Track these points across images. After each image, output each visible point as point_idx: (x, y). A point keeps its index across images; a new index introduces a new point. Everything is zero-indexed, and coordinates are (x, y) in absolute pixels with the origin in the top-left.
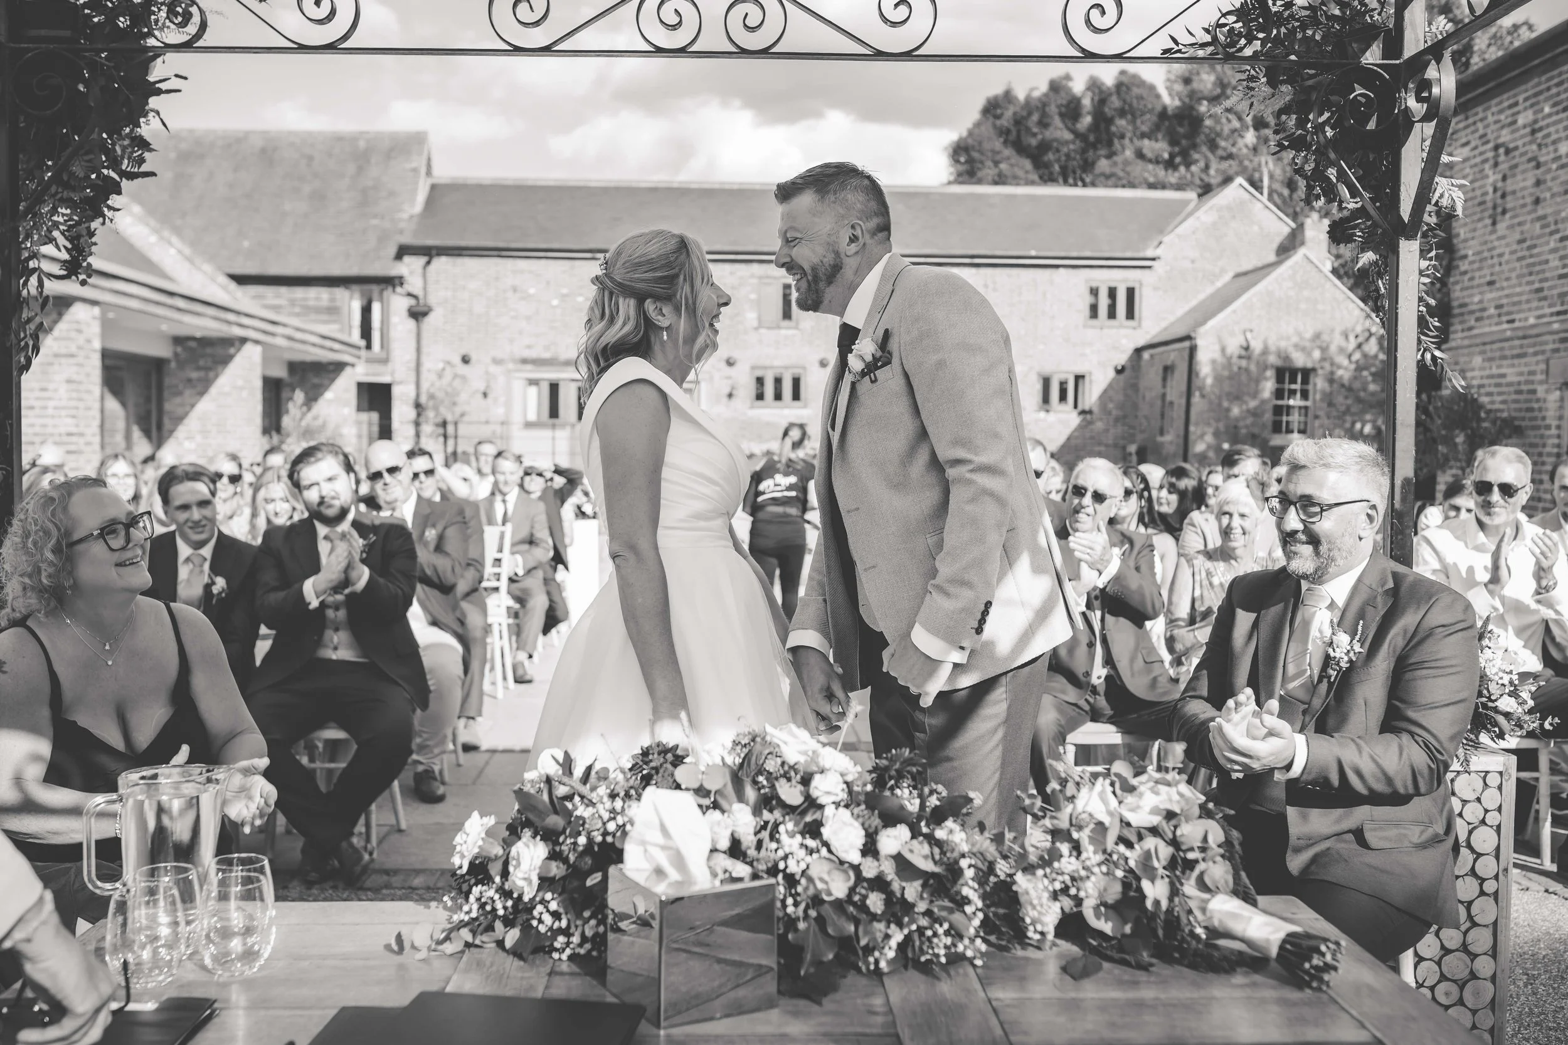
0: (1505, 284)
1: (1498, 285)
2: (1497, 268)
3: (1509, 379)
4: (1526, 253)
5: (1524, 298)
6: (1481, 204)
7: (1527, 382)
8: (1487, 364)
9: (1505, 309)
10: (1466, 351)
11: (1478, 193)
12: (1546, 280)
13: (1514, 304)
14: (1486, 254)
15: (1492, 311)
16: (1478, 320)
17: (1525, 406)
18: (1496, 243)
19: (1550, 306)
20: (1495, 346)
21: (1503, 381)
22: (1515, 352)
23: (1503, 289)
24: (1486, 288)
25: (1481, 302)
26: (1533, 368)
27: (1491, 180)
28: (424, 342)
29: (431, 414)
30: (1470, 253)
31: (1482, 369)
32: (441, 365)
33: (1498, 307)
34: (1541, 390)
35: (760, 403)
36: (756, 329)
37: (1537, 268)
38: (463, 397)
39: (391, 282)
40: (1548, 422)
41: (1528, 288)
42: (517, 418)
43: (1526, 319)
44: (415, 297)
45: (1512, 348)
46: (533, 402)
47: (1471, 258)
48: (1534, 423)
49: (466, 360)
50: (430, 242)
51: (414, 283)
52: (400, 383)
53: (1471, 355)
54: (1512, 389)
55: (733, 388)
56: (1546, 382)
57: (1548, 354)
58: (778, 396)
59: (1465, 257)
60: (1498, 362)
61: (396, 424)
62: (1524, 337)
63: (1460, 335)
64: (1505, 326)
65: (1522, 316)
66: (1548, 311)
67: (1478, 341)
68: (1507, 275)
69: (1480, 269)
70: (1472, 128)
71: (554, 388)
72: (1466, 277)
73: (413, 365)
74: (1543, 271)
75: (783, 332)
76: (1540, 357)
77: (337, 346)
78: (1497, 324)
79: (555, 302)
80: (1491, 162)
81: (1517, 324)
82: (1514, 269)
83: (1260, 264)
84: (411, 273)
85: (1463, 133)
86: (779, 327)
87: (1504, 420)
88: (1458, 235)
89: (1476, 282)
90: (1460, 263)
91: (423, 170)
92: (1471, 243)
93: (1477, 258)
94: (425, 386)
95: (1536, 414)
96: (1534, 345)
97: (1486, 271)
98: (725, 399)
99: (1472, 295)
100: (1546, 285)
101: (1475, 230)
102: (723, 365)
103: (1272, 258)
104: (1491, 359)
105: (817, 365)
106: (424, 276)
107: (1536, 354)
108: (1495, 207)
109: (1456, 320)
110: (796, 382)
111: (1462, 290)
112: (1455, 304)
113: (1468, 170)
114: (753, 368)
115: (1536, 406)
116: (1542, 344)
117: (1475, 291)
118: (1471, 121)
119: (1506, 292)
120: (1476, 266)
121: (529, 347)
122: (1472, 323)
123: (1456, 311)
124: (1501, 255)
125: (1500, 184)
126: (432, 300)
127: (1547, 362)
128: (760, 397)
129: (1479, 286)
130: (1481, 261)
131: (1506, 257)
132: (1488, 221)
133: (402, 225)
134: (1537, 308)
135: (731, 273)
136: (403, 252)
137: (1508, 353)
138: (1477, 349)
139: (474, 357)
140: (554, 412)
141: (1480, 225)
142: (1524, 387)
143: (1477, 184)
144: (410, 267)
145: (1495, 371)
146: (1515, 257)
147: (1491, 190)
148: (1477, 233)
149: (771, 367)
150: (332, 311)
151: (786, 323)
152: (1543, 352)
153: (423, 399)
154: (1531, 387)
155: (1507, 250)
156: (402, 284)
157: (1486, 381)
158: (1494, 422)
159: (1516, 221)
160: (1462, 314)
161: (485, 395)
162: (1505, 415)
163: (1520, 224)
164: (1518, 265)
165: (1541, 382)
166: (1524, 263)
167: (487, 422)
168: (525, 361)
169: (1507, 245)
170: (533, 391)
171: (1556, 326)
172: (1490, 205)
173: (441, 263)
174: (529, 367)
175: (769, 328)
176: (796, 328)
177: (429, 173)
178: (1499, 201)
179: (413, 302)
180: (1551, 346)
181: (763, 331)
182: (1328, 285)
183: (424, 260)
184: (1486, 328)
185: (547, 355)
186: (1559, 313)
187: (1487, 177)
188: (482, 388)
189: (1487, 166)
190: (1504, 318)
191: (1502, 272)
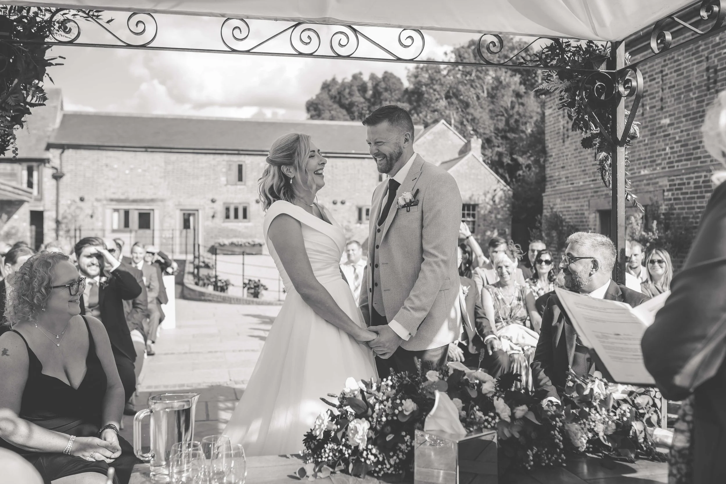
0: (569, 168)
1: (566, 168)
2: (566, 161)
3: (573, 208)
4: (578, 155)
5: (578, 174)
6: (557, 133)
7: (580, 210)
8: (562, 202)
9: (570, 178)
10: (553, 196)
11: (556, 128)
12: (587, 166)
13: (574, 176)
14: (561, 155)
15: (564, 179)
16: (558, 183)
17: (579, 220)
18: (565, 150)
19: (589, 177)
20: (566, 194)
21: (570, 209)
22: (575, 197)
23: (568, 170)
24: (561, 169)
25: (559, 175)
26: (583, 204)
27: (562, 123)
28: (61, 190)
29: (63, 226)
30: (554, 154)
31: (560, 204)
32: (69, 202)
33: (567, 177)
34: (586, 213)
35: (227, 220)
36: (226, 185)
37: (583, 161)
38: (81, 217)
39: (43, 161)
40: (590, 227)
41: (579, 170)
42: (108, 228)
43: (579, 183)
44: (56, 169)
45: (573, 195)
46: (116, 220)
47: (554, 157)
48: (584, 227)
49: (82, 199)
50: (64, 142)
51: (55, 162)
52: (48, 210)
53: (555, 198)
54: (574, 213)
55: (215, 213)
56: (589, 209)
57: (589, 198)
58: (236, 217)
59: (551, 156)
60: (567, 201)
61: (46, 231)
62: (579, 191)
63: (550, 189)
64: (570, 186)
65: (577, 181)
66: (588, 179)
67: (559, 192)
68: (570, 164)
69: (558, 161)
70: (553, 101)
71: (127, 213)
72: (552, 165)
73: (55, 202)
74: (585, 163)
75: (239, 187)
76: (586, 199)
77: (20, 192)
78: (567, 185)
79: (127, 172)
80: (562, 115)
81: (575, 185)
82: (573, 162)
83: (452, 158)
84: (54, 157)
85: (549, 103)
86: (236, 184)
87: (572, 226)
88: (548, 147)
89: (557, 167)
90: (549, 159)
91: (59, 107)
92: (554, 150)
93: (557, 156)
94: (61, 211)
95: (585, 223)
96: (583, 194)
97: (561, 162)
98: (210, 218)
99: (555, 173)
100: (587, 168)
101: (555, 144)
102: (210, 202)
103: (457, 156)
104: (564, 200)
105: (254, 202)
106: (61, 158)
107: (584, 198)
108: (564, 135)
109: (548, 183)
110: (245, 210)
111: (551, 170)
112: (547, 176)
113: (551, 119)
114: (224, 203)
115: (584, 220)
116: (586, 193)
117: (556, 171)
118: (552, 98)
119: (570, 171)
120: (556, 160)
121: (114, 193)
122: (555, 184)
123: (548, 179)
124: (567, 155)
125: (566, 125)
126: (65, 170)
127: (589, 201)
128: (228, 217)
129: (558, 168)
130: (559, 158)
131: (570, 156)
132: (561, 141)
133: (48, 134)
134: (583, 178)
135: (214, 159)
136: (49, 147)
137: (572, 197)
138: (558, 196)
139: (86, 198)
140: (127, 224)
141: (557, 142)
142: (579, 212)
143: (556, 125)
144: (53, 155)
145: (566, 205)
146: (573, 156)
147: (562, 128)
148: (556, 146)
149: (232, 203)
150: (13, 175)
151: (240, 183)
152: (587, 197)
153: (60, 218)
154: (582, 212)
155: (570, 154)
156: (49, 162)
157: (562, 210)
158: (568, 227)
159: (573, 141)
160: (551, 181)
161: (92, 216)
162: (572, 224)
163: (575, 142)
164: (574, 160)
165: (586, 210)
166: (578, 159)
167: (93, 230)
168: (112, 200)
169: (570, 151)
170: (116, 215)
171: (592, 186)
172: (561, 134)
173: (69, 153)
174: (114, 203)
175: (232, 185)
176: (245, 185)
177: (62, 108)
178: (566, 132)
179: (55, 171)
180: (590, 195)
181: (229, 186)
182: (483, 168)
183: (59, 151)
184: (562, 187)
185: (123, 197)
186: (593, 180)
187: (560, 122)
188: (90, 212)
189: (560, 117)
190: (569, 182)
191: (567, 163)
